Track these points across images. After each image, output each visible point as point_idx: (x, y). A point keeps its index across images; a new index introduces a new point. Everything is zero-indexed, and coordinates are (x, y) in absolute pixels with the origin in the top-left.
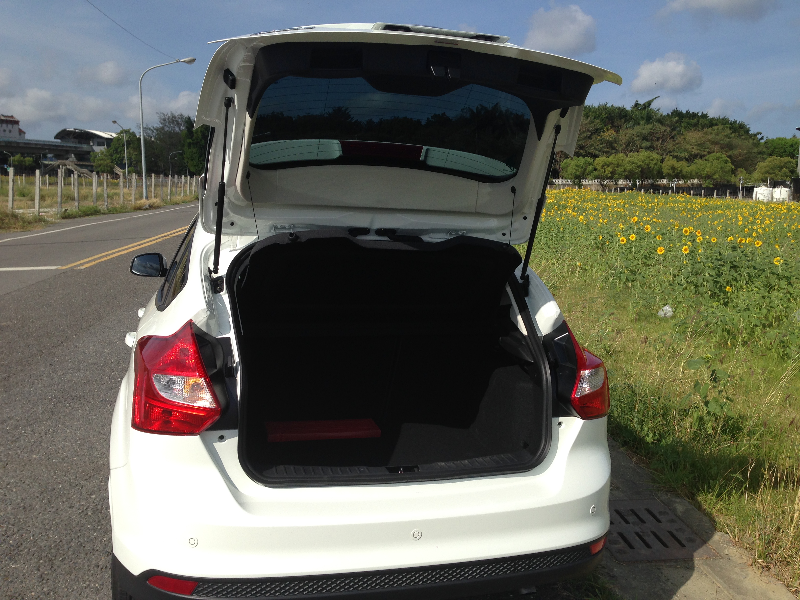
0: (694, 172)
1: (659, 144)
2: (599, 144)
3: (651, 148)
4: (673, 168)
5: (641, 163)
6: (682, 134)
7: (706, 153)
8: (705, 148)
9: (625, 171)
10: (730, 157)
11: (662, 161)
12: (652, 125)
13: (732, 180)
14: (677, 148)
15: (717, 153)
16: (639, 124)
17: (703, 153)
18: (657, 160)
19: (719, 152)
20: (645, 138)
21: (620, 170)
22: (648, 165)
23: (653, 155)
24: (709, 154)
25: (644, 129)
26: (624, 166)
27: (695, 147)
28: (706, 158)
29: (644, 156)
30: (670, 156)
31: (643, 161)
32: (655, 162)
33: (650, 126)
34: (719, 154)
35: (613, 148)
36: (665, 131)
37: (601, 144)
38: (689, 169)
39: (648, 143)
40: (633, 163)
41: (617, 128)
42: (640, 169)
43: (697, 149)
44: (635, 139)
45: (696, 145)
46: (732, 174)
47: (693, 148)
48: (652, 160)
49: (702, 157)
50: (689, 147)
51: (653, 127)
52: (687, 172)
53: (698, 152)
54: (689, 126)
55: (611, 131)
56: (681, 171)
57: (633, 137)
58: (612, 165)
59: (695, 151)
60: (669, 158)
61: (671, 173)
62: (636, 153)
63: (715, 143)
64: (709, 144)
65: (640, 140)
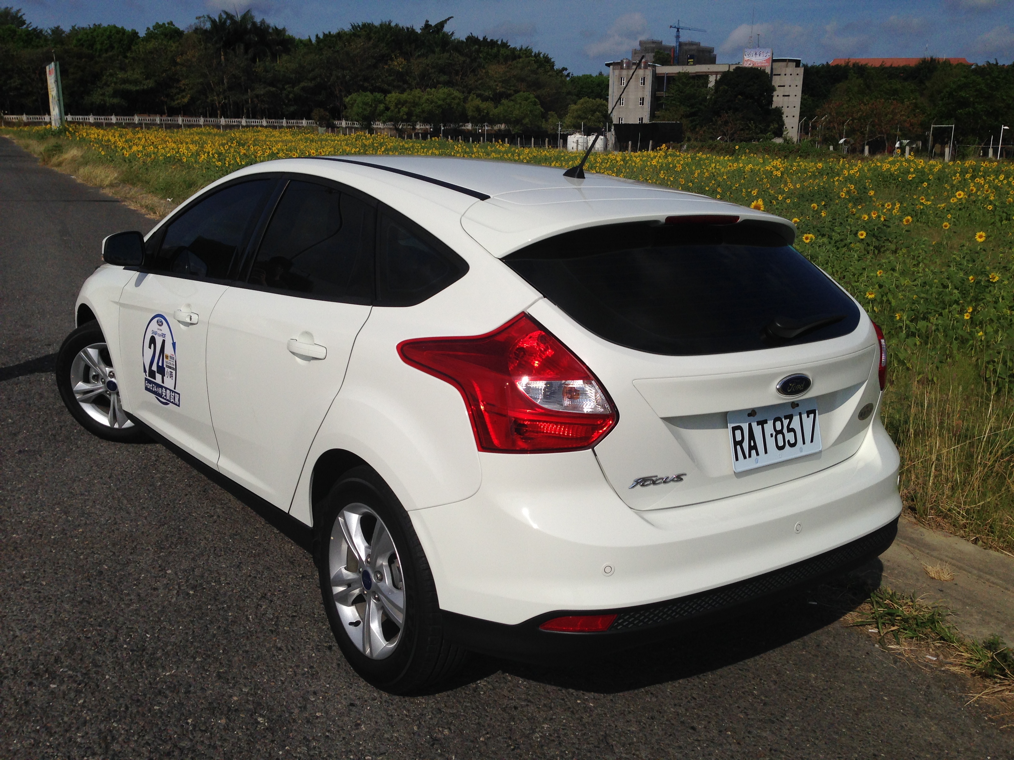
0: (501, 116)
1: (458, 78)
2: (387, 75)
3: (449, 84)
4: (478, 109)
5: (440, 103)
6: (484, 68)
7: (512, 92)
8: (511, 86)
9: (423, 111)
10: (538, 97)
11: (465, 100)
12: (449, 54)
13: (543, 126)
14: (480, 84)
15: (524, 92)
16: (434, 52)
17: (509, 92)
18: (459, 99)
19: (527, 91)
20: (442, 70)
21: (418, 110)
22: (449, 105)
23: (454, 92)
24: (516, 93)
25: (439, 59)
26: (422, 105)
27: (500, 84)
28: (513, 98)
29: (444, 93)
30: (474, 94)
31: (444, 100)
32: (457, 101)
33: (446, 55)
34: (526, 94)
35: (405, 82)
36: (464, 62)
37: (390, 75)
38: (496, 111)
39: (445, 77)
40: (432, 103)
41: (407, 56)
42: (441, 110)
43: (503, 87)
44: (430, 71)
45: (500, 82)
46: (543, 118)
47: (497, 85)
48: (454, 99)
49: (508, 96)
50: (492, 83)
51: (450, 56)
52: (493, 115)
53: (503, 90)
54: (488, 57)
55: (400, 60)
56: (488, 113)
57: (428, 68)
58: (407, 104)
59: (499, 89)
60: (473, 97)
61: (477, 116)
62: (433, 89)
63: (521, 80)
64: (515, 81)
65: (437, 73)
